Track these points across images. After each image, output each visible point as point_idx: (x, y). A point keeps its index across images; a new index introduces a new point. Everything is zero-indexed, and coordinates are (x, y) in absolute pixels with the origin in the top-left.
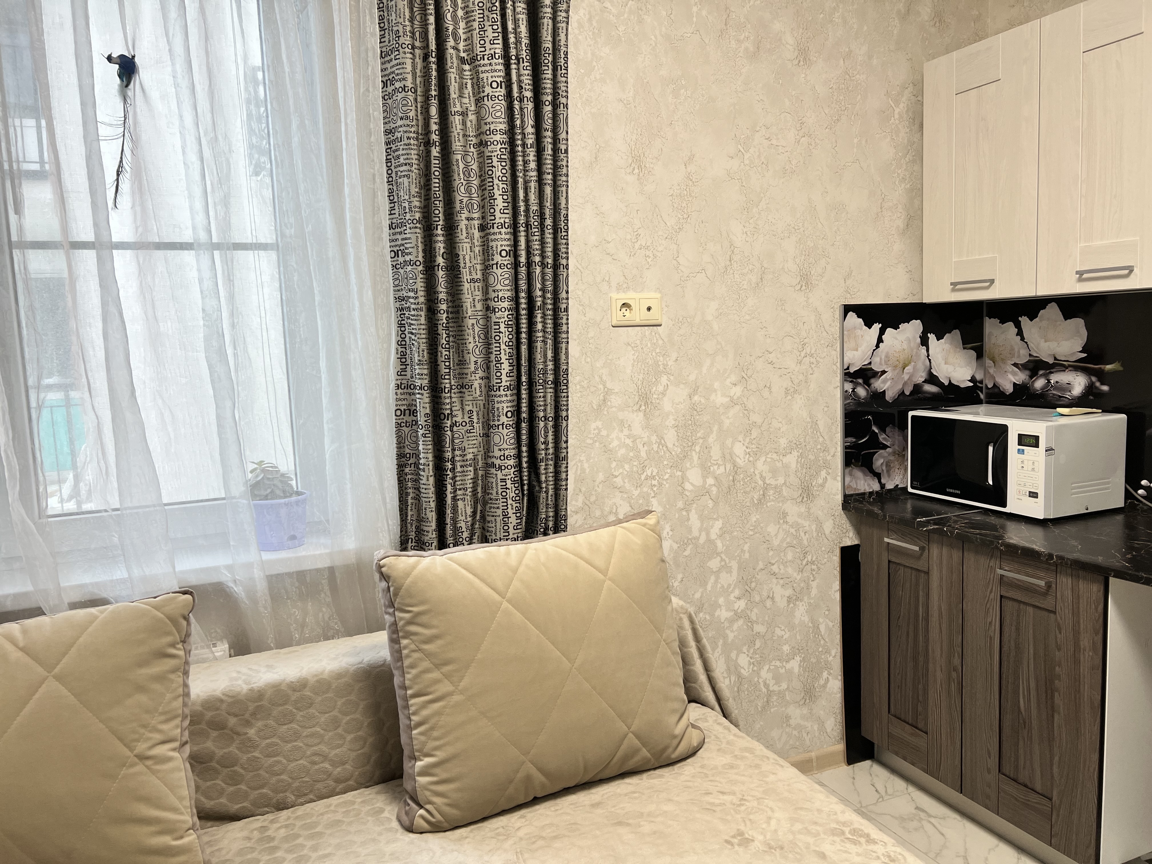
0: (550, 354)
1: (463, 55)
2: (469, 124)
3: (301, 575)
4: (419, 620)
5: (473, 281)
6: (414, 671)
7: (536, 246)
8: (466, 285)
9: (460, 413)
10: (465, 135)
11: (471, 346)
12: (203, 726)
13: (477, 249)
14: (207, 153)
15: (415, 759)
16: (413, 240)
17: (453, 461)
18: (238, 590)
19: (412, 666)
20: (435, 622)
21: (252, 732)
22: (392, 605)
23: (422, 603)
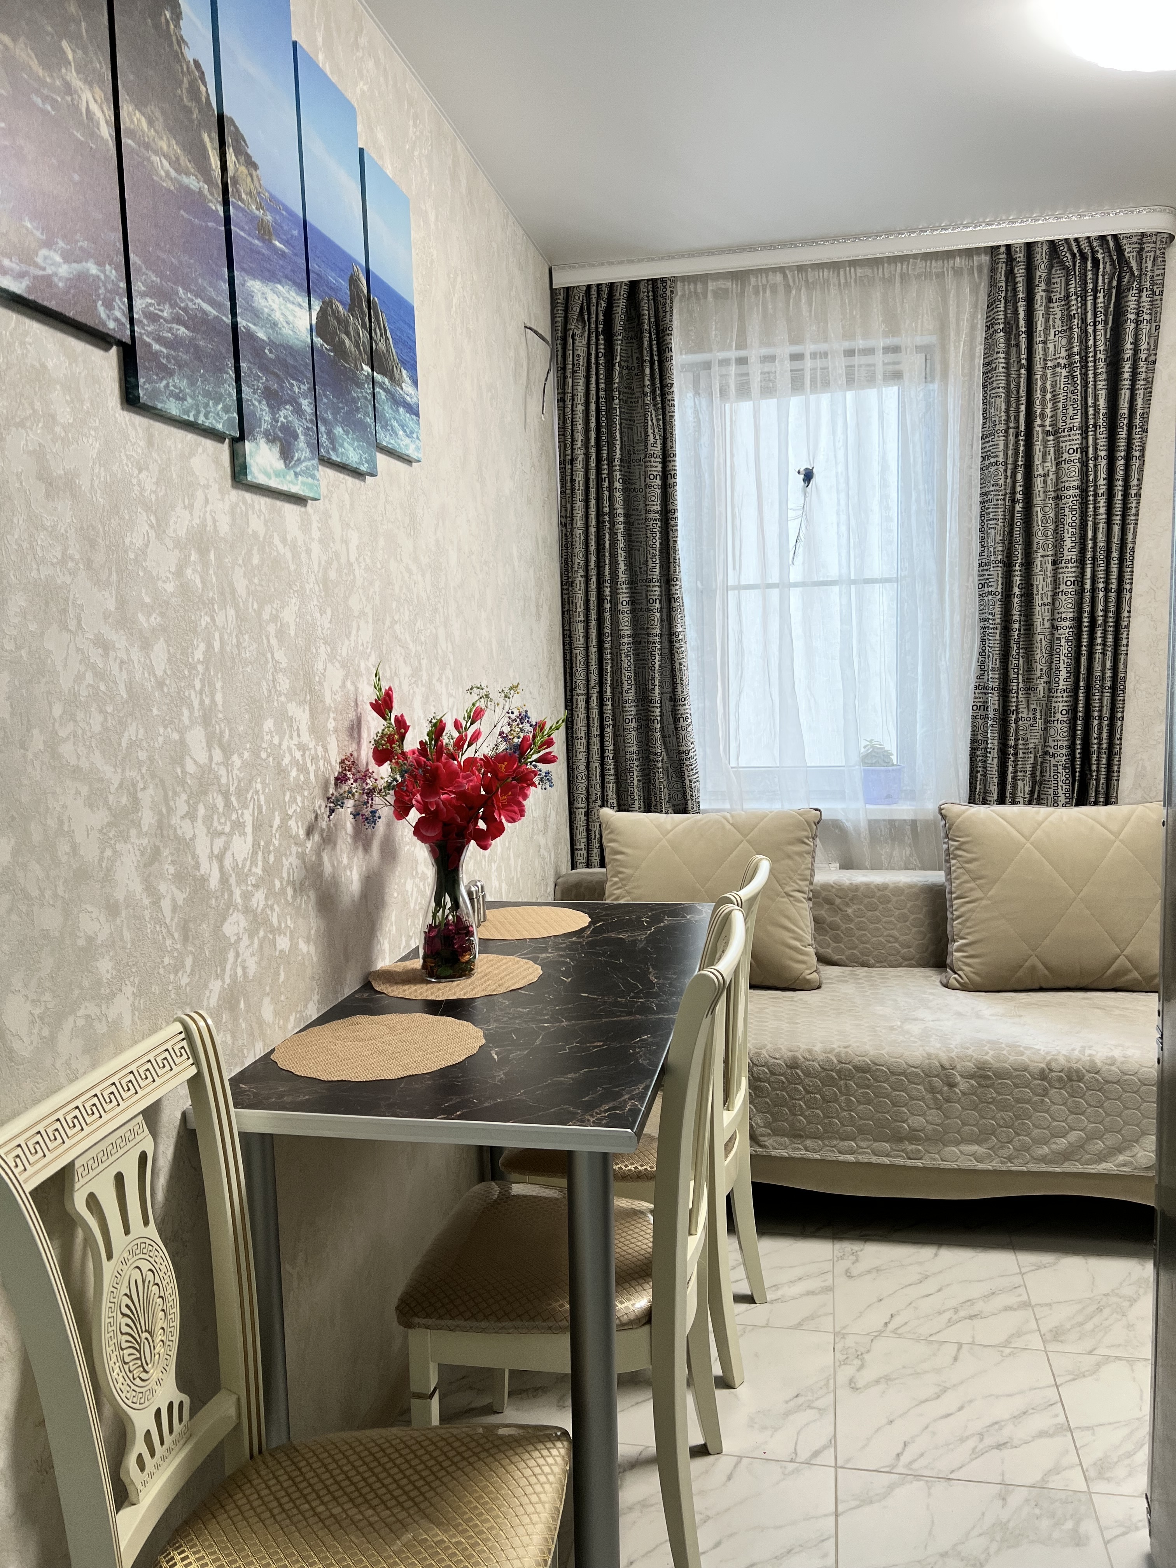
0: (1109, 664)
1: (1048, 428)
2: (1049, 482)
3: (892, 822)
4: (964, 847)
5: (1044, 604)
6: (958, 882)
7: (1101, 575)
8: (1038, 608)
9: (1026, 711)
10: (1045, 492)
11: (1038, 657)
12: (820, 900)
13: (1049, 580)
14: (853, 522)
15: (954, 941)
16: (995, 576)
17: (1016, 747)
18: (849, 825)
19: (956, 878)
20: (975, 850)
21: (850, 911)
22: (947, 836)
23: (967, 836)
